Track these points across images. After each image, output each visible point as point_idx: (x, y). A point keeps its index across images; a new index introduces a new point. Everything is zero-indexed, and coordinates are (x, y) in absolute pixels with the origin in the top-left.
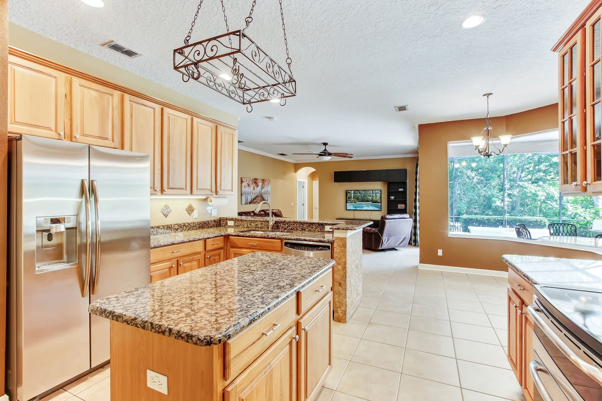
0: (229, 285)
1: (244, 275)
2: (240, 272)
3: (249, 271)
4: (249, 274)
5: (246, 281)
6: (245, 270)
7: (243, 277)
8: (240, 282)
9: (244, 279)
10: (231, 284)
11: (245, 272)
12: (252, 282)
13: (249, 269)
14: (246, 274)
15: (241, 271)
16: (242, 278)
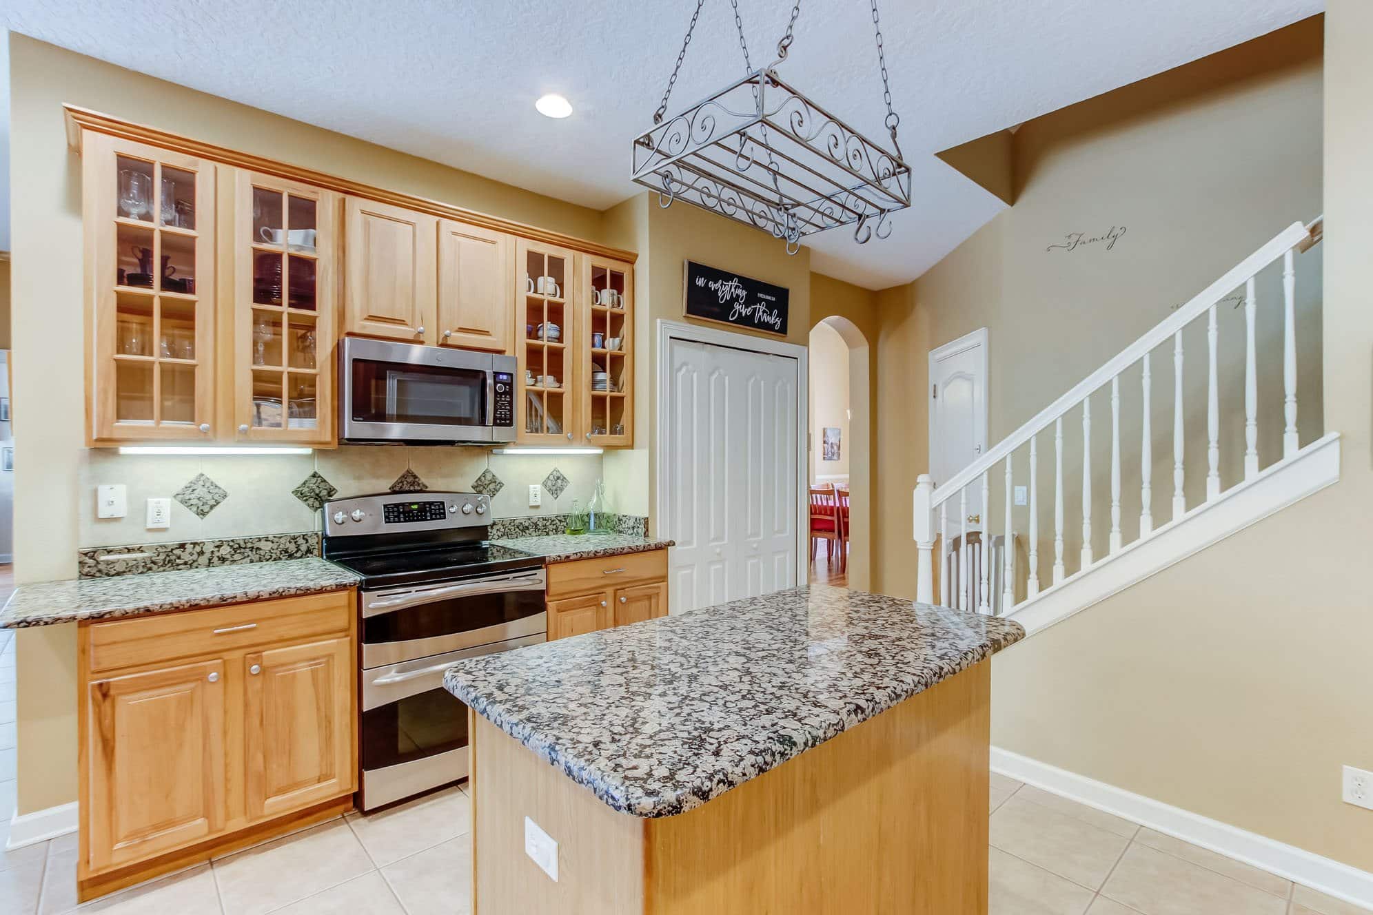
0: (803, 625)
1: (769, 645)
2: (775, 652)
3: (752, 655)
4: (756, 645)
5: (768, 628)
6: (763, 658)
7: (773, 639)
8: (781, 629)
9: (772, 634)
10: (798, 626)
11: (764, 654)
12: (757, 626)
13: (749, 660)
14: (762, 646)
15: (774, 656)
16: (776, 636)
